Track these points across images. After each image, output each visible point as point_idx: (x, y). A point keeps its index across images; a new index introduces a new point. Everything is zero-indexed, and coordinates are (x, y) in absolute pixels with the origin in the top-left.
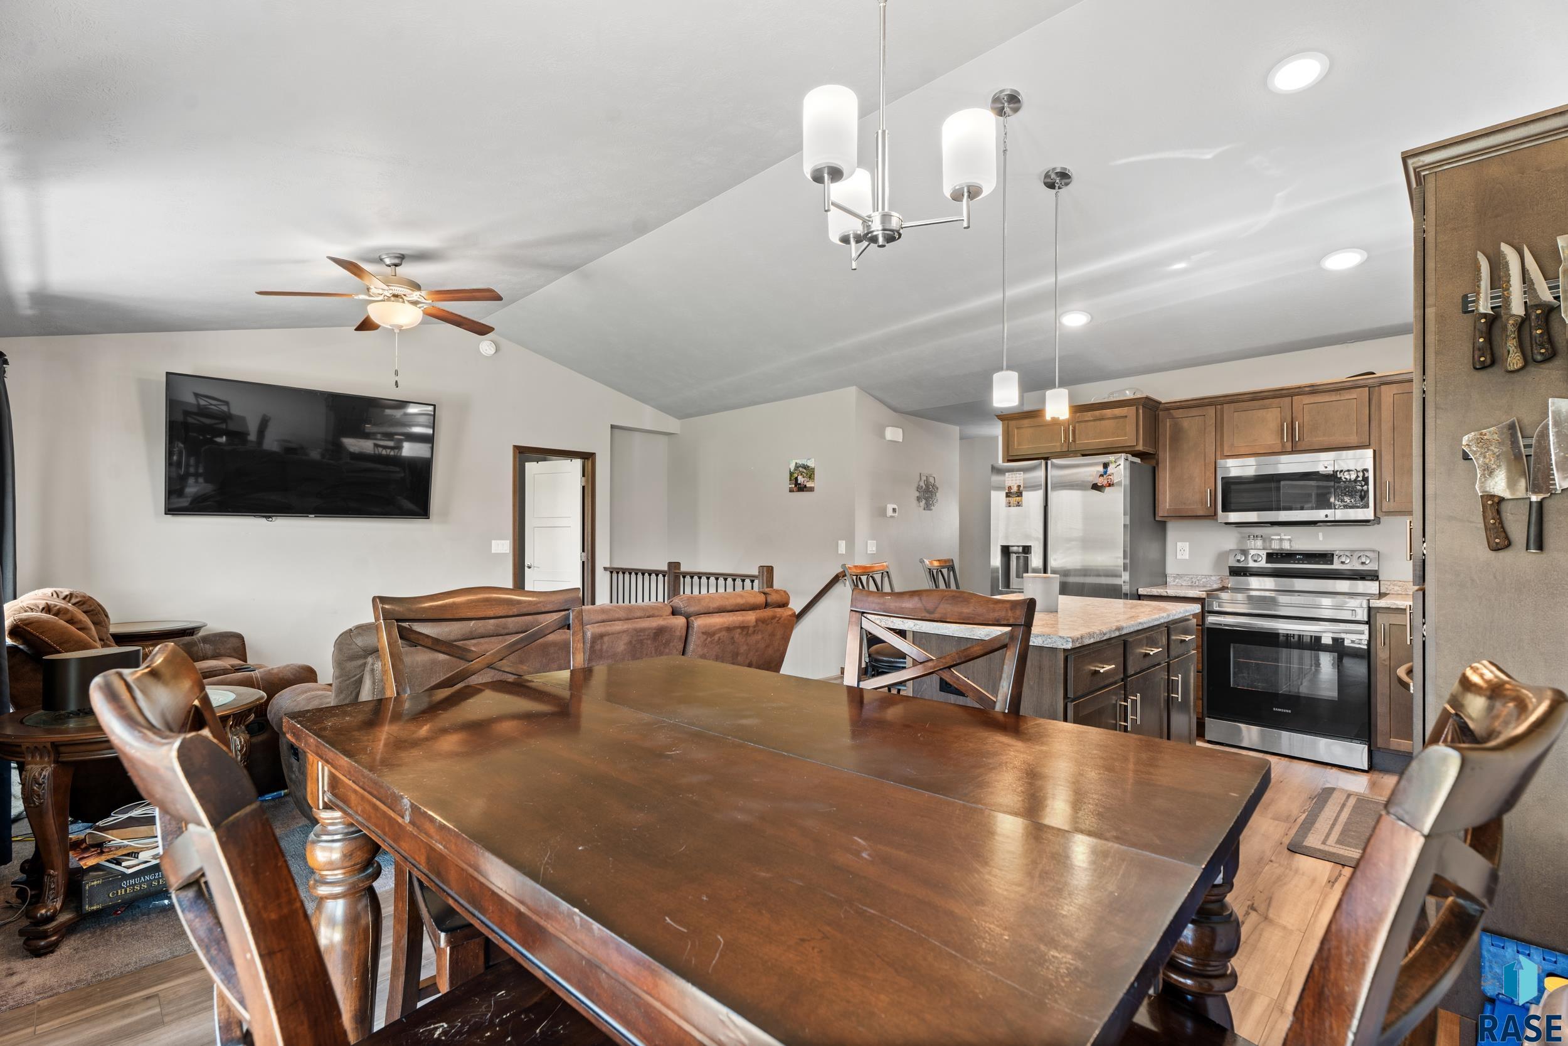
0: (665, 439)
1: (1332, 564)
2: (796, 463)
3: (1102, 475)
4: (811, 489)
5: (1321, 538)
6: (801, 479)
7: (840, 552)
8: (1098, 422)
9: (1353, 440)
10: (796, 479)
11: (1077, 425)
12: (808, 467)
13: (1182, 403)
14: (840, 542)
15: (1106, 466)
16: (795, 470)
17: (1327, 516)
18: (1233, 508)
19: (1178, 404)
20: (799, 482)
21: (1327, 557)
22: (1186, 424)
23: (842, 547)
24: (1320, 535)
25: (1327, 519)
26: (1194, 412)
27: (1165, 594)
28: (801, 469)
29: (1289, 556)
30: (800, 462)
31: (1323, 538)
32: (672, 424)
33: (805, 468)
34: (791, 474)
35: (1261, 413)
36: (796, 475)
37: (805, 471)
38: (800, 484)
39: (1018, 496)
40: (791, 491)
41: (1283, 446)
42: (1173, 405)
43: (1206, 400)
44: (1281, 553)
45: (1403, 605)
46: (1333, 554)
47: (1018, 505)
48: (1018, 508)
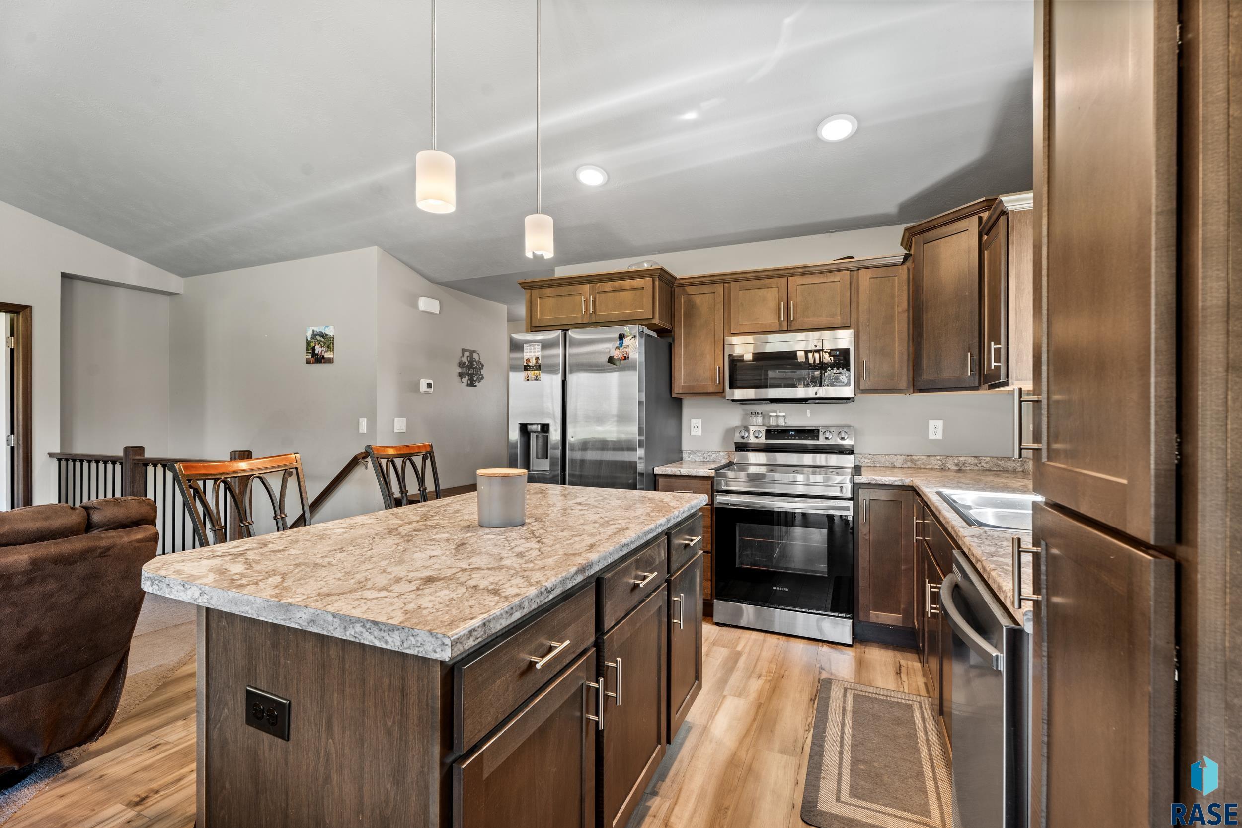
0: (167, 298)
1: (818, 439)
2: (313, 331)
3: (617, 348)
4: (330, 361)
5: (809, 415)
6: (318, 349)
7: (361, 431)
8: (617, 293)
9: (838, 321)
10: (314, 349)
11: (597, 295)
12: (327, 335)
13: (695, 280)
14: (361, 419)
15: (621, 337)
16: (312, 338)
17: (816, 394)
18: (738, 385)
19: (692, 280)
20: (317, 352)
21: (813, 433)
22: (698, 300)
23: (363, 424)
24: (808, 411)
25: (816, 397)
26: (706, 289)
28: (318, 338)
29: (783, 432)
30: (318, 329)
31: (810, 413)
32: (173, 283)
33: (323, 337)
34: (308, 343)
35: (761, 292)
36: (313, 344)
37: (323, 340)
38: (317, 355)
39: (537, 370)
40: (308, 362)
41: (780, 325)
42: (687, 281)
43: (715, 278)
44: (778, 430)
45: (881, 480)
46: (819, 430)
47: (536, 379)
48: (536, 382)
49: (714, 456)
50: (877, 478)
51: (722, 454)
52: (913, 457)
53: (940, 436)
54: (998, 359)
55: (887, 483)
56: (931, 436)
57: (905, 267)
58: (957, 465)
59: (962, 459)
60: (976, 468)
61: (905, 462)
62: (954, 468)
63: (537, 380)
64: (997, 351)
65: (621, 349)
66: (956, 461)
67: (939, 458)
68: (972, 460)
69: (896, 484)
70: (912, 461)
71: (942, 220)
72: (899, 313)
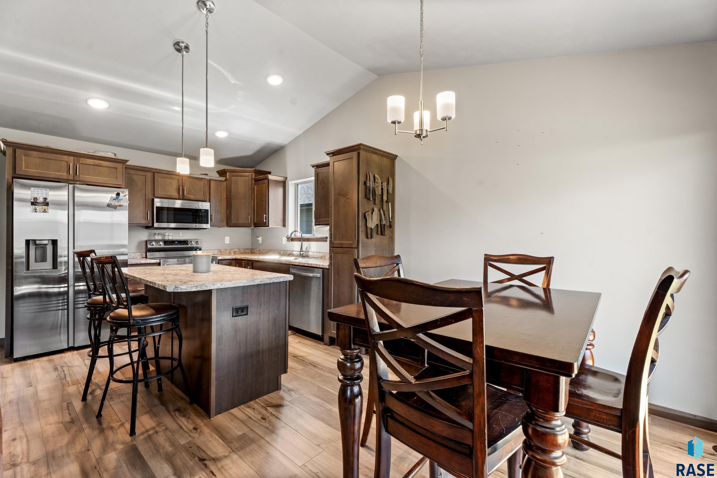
1: (188, 245)
3: (114, 199)
5: (181, 235)
8: (97, 167)
9: (202, 198)
11: (81, 165)
13: (134, 167)
15: (118, 194)
18: (160, 221)
19: (132, 167)
21: (185, 242)
22: (136, 178)
24: (181, 233)
25: (195, 227)
26: (140, 173)
29: (172, 242)
31: (182, 234)
35: (170, 181)
39: (45, 205)
41: (179, 196)
42: (129, 166)
43: (147, 169)
44: (170, 241)
45: (226, 258)
46: (188, 241)
47: (45, 211)
48: (44, 213)
49: (133, 255)
50: (225, 257)
51: (138, 254)
52: (221, 250)
53: (228, 242)
54: (266, 219)
55: (228, 258)
56: (226, 242)
57: (225, 182)
58: (234, 252)
59: (235, 250)
60: (239, 253)
61: (218, 252)
62: (233, 253)
63: (46, 212)
64: (266, 217)
65: (117, 200)
66: (234, 251)
67: (228, 250)
68: (238, 250)
69: (230, 258)
70: (221, 252)
71: (239, 170)
72: (223, 198)
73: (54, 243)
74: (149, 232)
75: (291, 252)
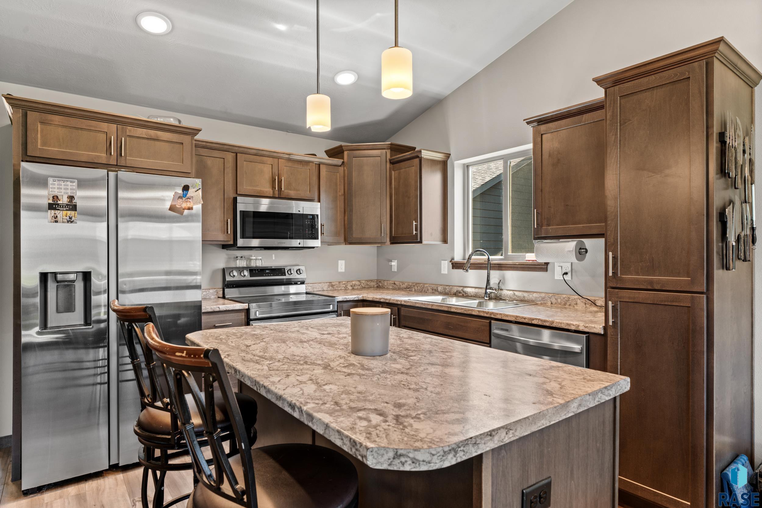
1: (285, 275)
3: (180, 197)
5: (274, 259)
9: (308, 195)
13: (208, 144)
15: (186, 188)
17: (299, 244)
19: (204, 144)
21: (280, 271)
22: (209, 162)
24: (273, 255)
25: (300, 246)
26: (216, 154)
27: (218, 310)
29: (261, 271)
31: (275, 257)
35: (260, 166)
41: (274, 192)
42: (200, 143)
43: (226, 147)
44: (258, 269)
46: (284, 269)
47: (70, 221)
48: (69, 224)
50: (347, 297)
51: (211, 291)
52: (333, 283)
53: (343, 270)
54: (416, 230)
55: (351, 299)
56: (340, 270)
57: (341, 169)
58: (352, 286)
59: (354, 282)
60: (359, 287)
61: (329, 286)
62: (350, 288)
63: (72, 222)
64: (416, 226)
65: (184, 199)
66: (351, 284)
67: (344, 283)
68: (358, 283)
70: (332, 286)
71: (365, 147)
72: (339, 195)
73: (87, 276)
74: (227, 255)
75: (462, 288)
